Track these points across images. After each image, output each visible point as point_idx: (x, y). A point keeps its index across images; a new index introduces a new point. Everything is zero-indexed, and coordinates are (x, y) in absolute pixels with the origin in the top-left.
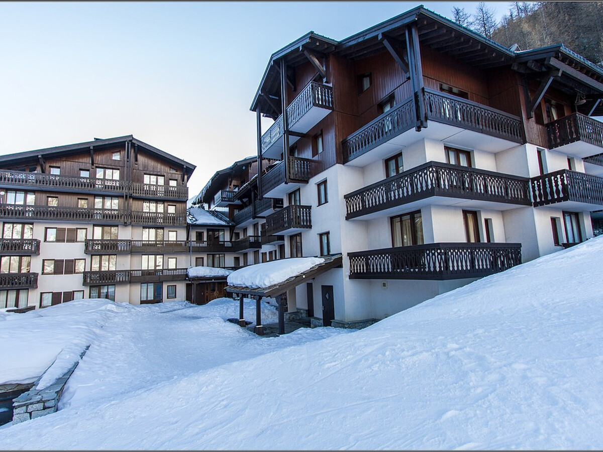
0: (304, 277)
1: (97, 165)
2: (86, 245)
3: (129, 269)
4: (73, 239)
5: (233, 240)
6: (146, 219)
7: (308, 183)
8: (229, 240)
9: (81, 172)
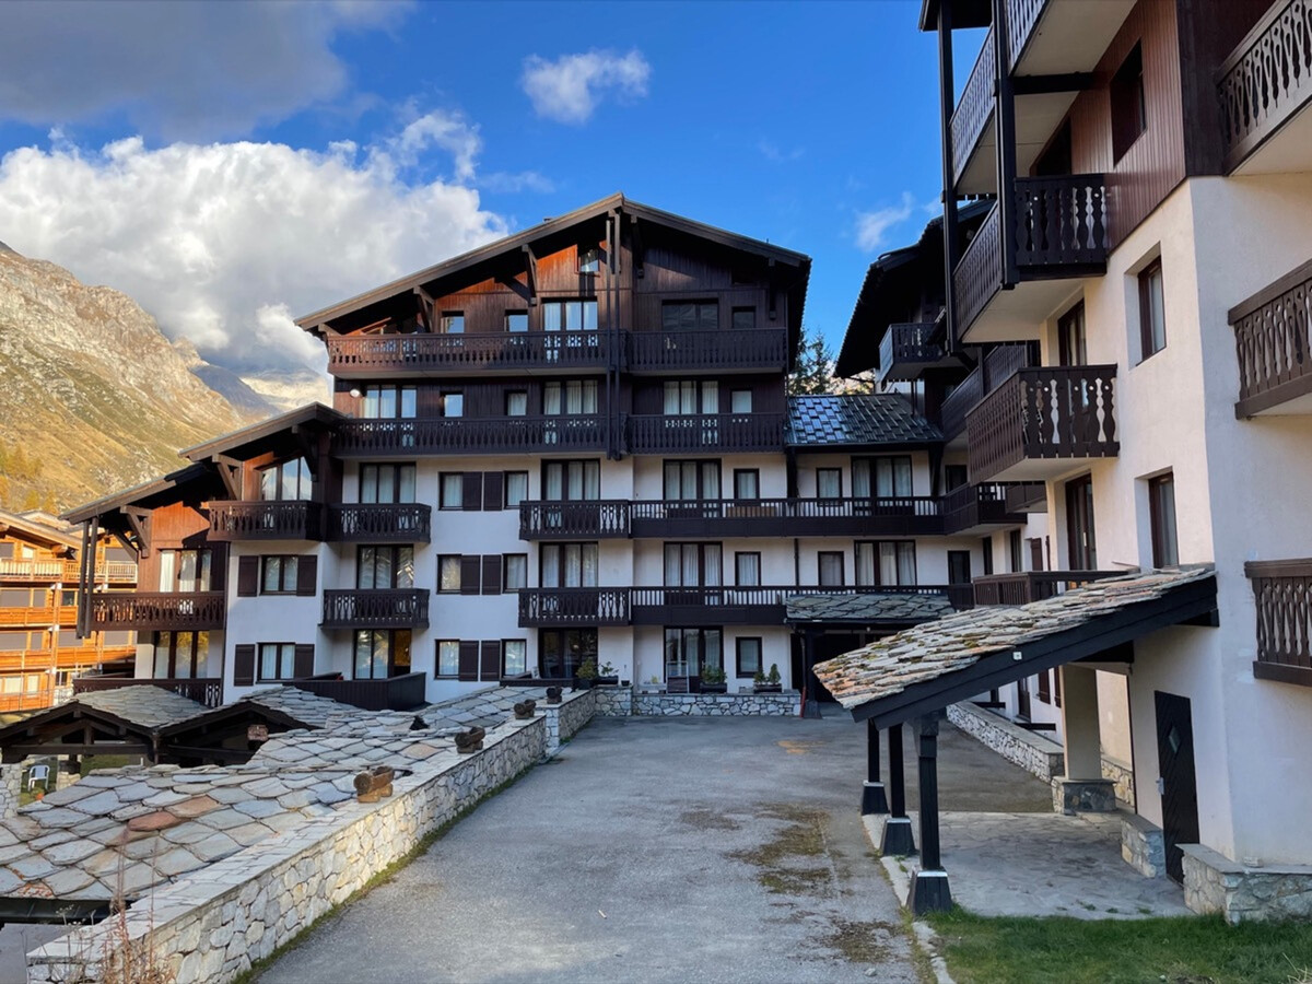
0: (1018, 656)
1: (544, 295)
2: (521, 515)
3: (631, 585)
4: (496, 502)
5: (943, 493)
6: (673, 435)
7: (1105, 272)
8: (928, 494)
9: (511, 317)
